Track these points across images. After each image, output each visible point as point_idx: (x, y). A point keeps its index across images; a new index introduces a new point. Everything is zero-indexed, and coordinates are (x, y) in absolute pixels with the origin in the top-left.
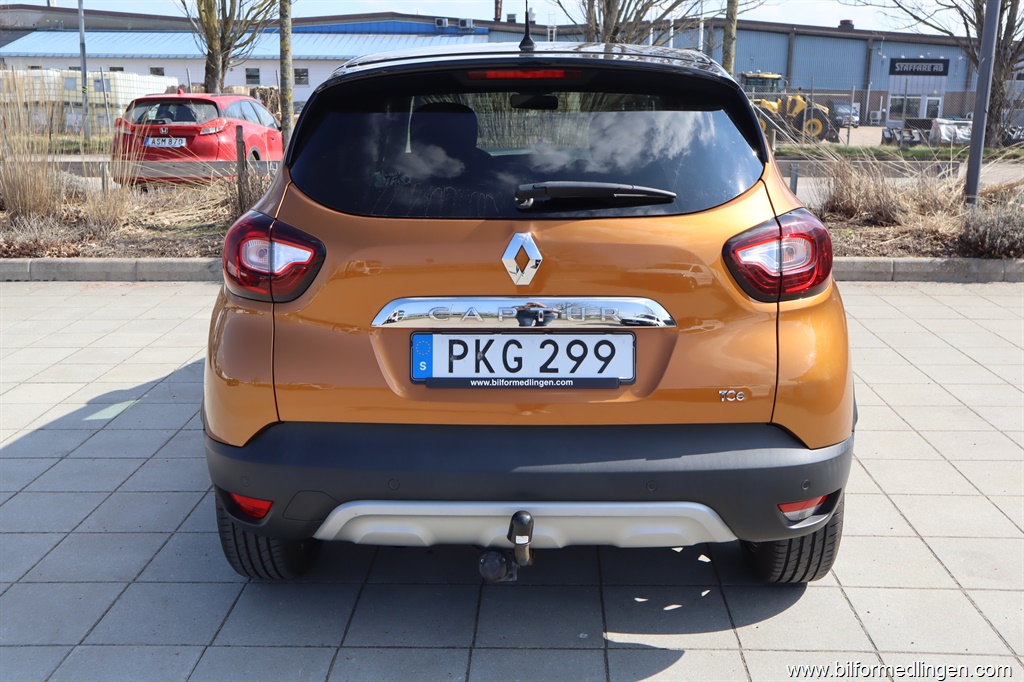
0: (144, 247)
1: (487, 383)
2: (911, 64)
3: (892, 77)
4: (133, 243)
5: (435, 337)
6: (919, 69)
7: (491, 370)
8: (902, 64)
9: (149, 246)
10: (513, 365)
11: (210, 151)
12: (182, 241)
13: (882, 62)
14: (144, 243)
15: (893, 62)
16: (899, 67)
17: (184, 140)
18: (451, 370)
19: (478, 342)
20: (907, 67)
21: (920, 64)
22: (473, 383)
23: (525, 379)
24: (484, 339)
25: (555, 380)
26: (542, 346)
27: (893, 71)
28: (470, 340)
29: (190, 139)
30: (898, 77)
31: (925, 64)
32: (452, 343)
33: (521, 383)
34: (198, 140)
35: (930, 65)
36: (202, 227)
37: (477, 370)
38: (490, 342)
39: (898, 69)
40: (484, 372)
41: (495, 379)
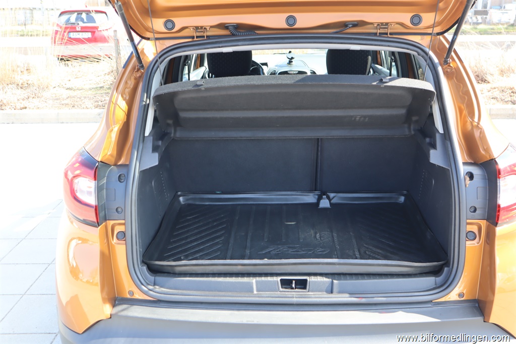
0: (63, 102)
4: (57, 99)
9: (66, 102)
11: (104, 40)
12: (85, 98)
14: (63, 99)
17: (90, 33)
29: (93, 33)
34: (97, 34)
36: (97, 88)
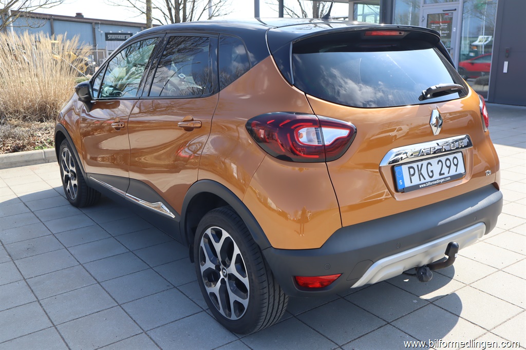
1: (425, 185)
2: (115, 35)
3: (107, 42)
5: (403, 166)
6: (119, 38)
7: (425, 179)
8: (111, 36)
10: (431, 174)
13: (101, 34)
15: (107, 34)
16: (110, 37)
18: (411, 182)
19: (418, 166)
20: (114, 37)
21: (120, 35)
22: (420, 186)
23: (436, 180)
24: (419, 164)
25: (445, 178)
26: (438, 164)
27: (107, 39)
28: (414, 165)
30: (110, 42)
31: (122, 36)
32: (409, 168)
33: (435, 182)
35: (124, 36)
37: (420, 180)
38: (422, 165)
39: (109, 38)
40: (423, 181)
41: (427, 182)
